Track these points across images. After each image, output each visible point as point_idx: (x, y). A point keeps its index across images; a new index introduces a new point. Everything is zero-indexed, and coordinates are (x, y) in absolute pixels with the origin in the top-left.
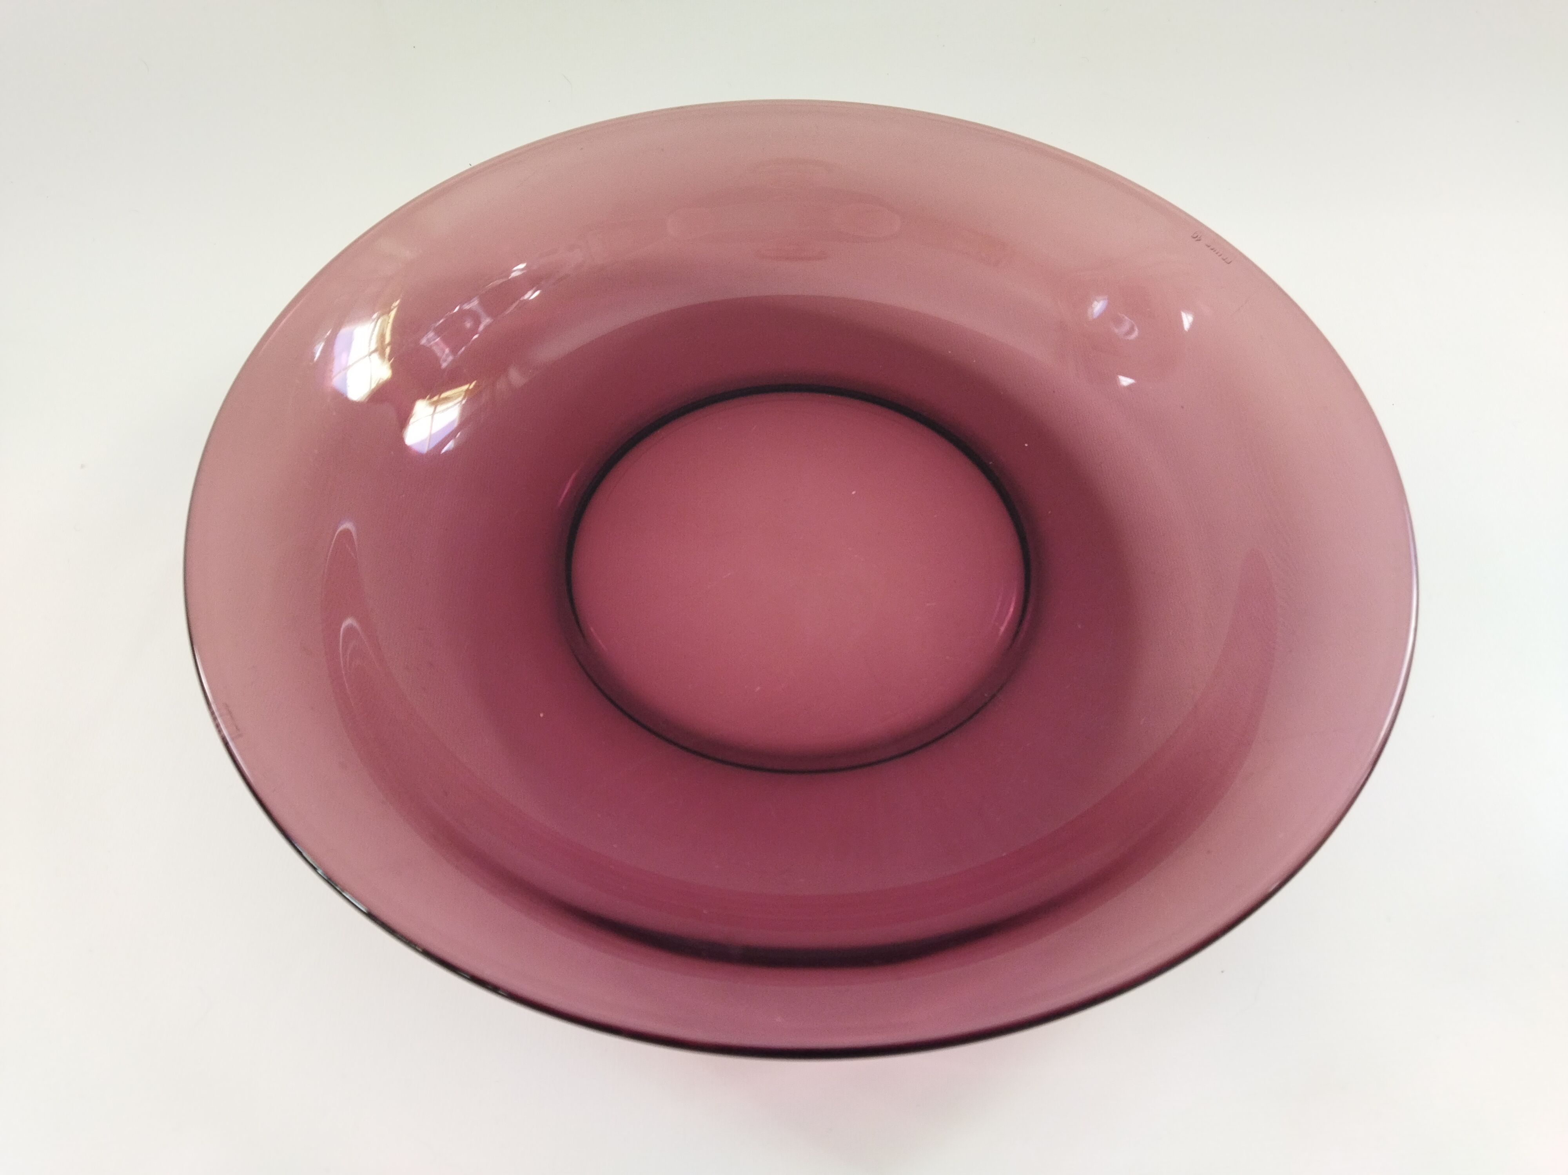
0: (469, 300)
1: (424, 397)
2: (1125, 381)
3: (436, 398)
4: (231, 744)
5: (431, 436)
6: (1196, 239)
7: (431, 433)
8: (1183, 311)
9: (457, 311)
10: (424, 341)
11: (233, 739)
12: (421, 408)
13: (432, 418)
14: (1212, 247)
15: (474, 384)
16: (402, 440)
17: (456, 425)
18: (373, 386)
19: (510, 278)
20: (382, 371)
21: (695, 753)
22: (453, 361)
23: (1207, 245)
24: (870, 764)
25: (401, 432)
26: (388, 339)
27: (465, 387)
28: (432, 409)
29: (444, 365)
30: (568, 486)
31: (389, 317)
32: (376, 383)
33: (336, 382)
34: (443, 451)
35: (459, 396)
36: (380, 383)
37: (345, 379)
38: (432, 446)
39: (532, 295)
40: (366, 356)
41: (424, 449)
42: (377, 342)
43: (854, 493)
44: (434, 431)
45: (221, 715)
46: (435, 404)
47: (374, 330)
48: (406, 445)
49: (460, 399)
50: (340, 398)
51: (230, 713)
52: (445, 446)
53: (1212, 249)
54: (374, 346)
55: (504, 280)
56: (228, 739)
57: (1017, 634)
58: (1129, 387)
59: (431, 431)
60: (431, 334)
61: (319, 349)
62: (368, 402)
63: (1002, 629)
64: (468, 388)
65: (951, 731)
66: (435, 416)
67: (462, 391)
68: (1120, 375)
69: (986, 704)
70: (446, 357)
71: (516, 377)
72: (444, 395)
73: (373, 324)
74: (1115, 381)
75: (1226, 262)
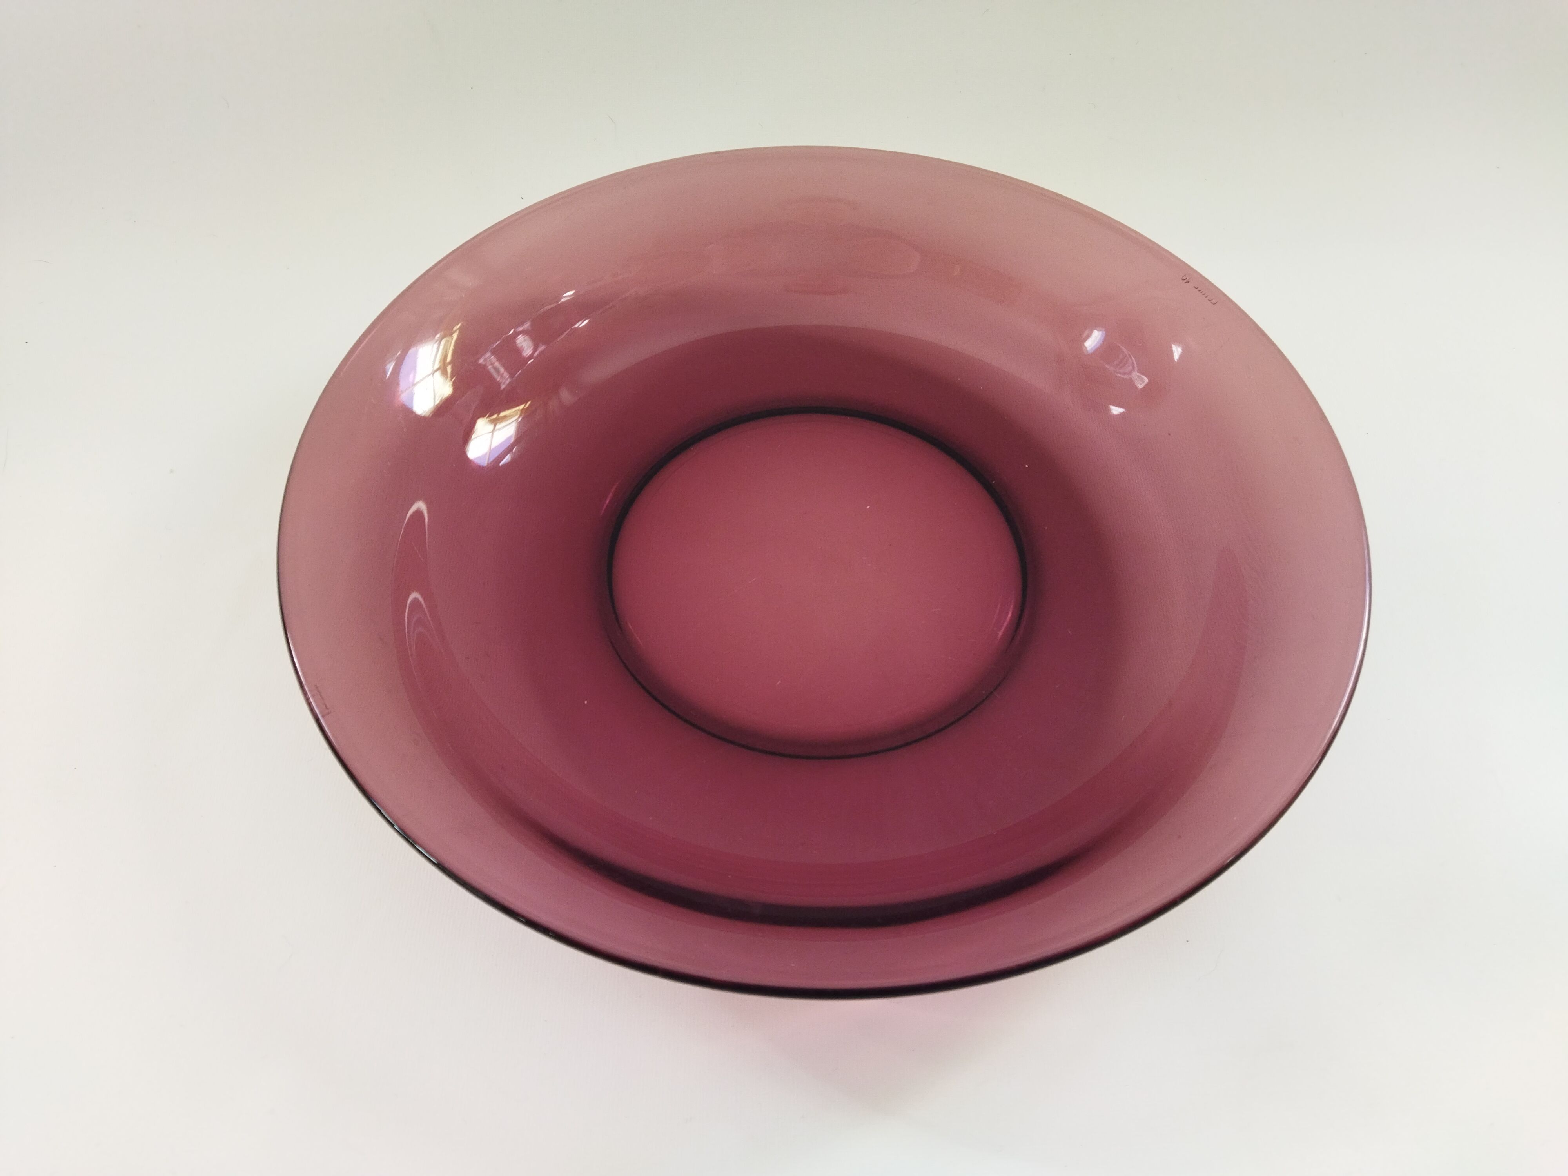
0: (522, 323)
1: (484, 416)
2: (1116, 410)
3: (495, 416)
4: (322, 720)
5: (491, 451)
6: (1186, 281)
7: (490, 448)
8: (1174, 344)
9: (512, 334)
10: (481, 361)
11: (323, 716)
12: (482, 426)
13: (492, 434)
14: (1199, 289)
15: (529, 403)
16: (465, 454)
17: (512, 440)
18: (437, 402)
19: (559, 303)
20: (444, 389)
21: (719, 738)
22: (510, 383)
23: (1195, 287)
24: (877, 753)
25: (464, 447)
26: (449, 359)
27: (521, 407)
28: (491, 427)
29: (503, 387)
30: (610, 495)
31: (452, 339)
32: (440, 398)
33: (403, 397)
34: (501, 464)
35: (517, 414)
36: (443, 399)
37: (412, 396)
38: (491, 460)
39: (581, 324)
40: (430, 374)
41: (485, 463)
42: (440, 362)
43: (868, 507)
44: (494, 446)
45: (313, 696)
46: (495, 422)
47: (438, 351)
48: (468, 459)
49: (517, 417)
50: (408, 411)
51: (320, 693)
52: (501, 461)
53: (1199, 291)
54: (437, 366)
55: (554, 305)
56: (320, 716)
57: (1013, 638)
58: (1121, 414)
59: (491, 445)
60: (488, 354)
61: (390, 368)
62: (432, 416)
63: (1000, 634)
64: (524, 408)
65: (952, 724)
66: (496, 433)
67: (518, 410)
68: (1111, 405)
69: (984, 700)
70: (503, 378)
71: (566, 396)
72: (502, 414)
73: (436, 345)
74: (1108, 410)
75: (1212, 303)
